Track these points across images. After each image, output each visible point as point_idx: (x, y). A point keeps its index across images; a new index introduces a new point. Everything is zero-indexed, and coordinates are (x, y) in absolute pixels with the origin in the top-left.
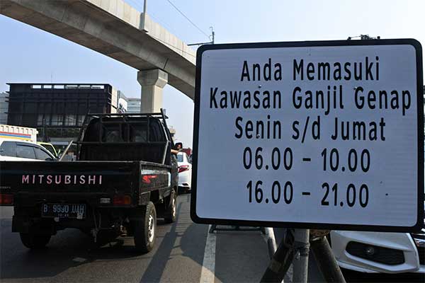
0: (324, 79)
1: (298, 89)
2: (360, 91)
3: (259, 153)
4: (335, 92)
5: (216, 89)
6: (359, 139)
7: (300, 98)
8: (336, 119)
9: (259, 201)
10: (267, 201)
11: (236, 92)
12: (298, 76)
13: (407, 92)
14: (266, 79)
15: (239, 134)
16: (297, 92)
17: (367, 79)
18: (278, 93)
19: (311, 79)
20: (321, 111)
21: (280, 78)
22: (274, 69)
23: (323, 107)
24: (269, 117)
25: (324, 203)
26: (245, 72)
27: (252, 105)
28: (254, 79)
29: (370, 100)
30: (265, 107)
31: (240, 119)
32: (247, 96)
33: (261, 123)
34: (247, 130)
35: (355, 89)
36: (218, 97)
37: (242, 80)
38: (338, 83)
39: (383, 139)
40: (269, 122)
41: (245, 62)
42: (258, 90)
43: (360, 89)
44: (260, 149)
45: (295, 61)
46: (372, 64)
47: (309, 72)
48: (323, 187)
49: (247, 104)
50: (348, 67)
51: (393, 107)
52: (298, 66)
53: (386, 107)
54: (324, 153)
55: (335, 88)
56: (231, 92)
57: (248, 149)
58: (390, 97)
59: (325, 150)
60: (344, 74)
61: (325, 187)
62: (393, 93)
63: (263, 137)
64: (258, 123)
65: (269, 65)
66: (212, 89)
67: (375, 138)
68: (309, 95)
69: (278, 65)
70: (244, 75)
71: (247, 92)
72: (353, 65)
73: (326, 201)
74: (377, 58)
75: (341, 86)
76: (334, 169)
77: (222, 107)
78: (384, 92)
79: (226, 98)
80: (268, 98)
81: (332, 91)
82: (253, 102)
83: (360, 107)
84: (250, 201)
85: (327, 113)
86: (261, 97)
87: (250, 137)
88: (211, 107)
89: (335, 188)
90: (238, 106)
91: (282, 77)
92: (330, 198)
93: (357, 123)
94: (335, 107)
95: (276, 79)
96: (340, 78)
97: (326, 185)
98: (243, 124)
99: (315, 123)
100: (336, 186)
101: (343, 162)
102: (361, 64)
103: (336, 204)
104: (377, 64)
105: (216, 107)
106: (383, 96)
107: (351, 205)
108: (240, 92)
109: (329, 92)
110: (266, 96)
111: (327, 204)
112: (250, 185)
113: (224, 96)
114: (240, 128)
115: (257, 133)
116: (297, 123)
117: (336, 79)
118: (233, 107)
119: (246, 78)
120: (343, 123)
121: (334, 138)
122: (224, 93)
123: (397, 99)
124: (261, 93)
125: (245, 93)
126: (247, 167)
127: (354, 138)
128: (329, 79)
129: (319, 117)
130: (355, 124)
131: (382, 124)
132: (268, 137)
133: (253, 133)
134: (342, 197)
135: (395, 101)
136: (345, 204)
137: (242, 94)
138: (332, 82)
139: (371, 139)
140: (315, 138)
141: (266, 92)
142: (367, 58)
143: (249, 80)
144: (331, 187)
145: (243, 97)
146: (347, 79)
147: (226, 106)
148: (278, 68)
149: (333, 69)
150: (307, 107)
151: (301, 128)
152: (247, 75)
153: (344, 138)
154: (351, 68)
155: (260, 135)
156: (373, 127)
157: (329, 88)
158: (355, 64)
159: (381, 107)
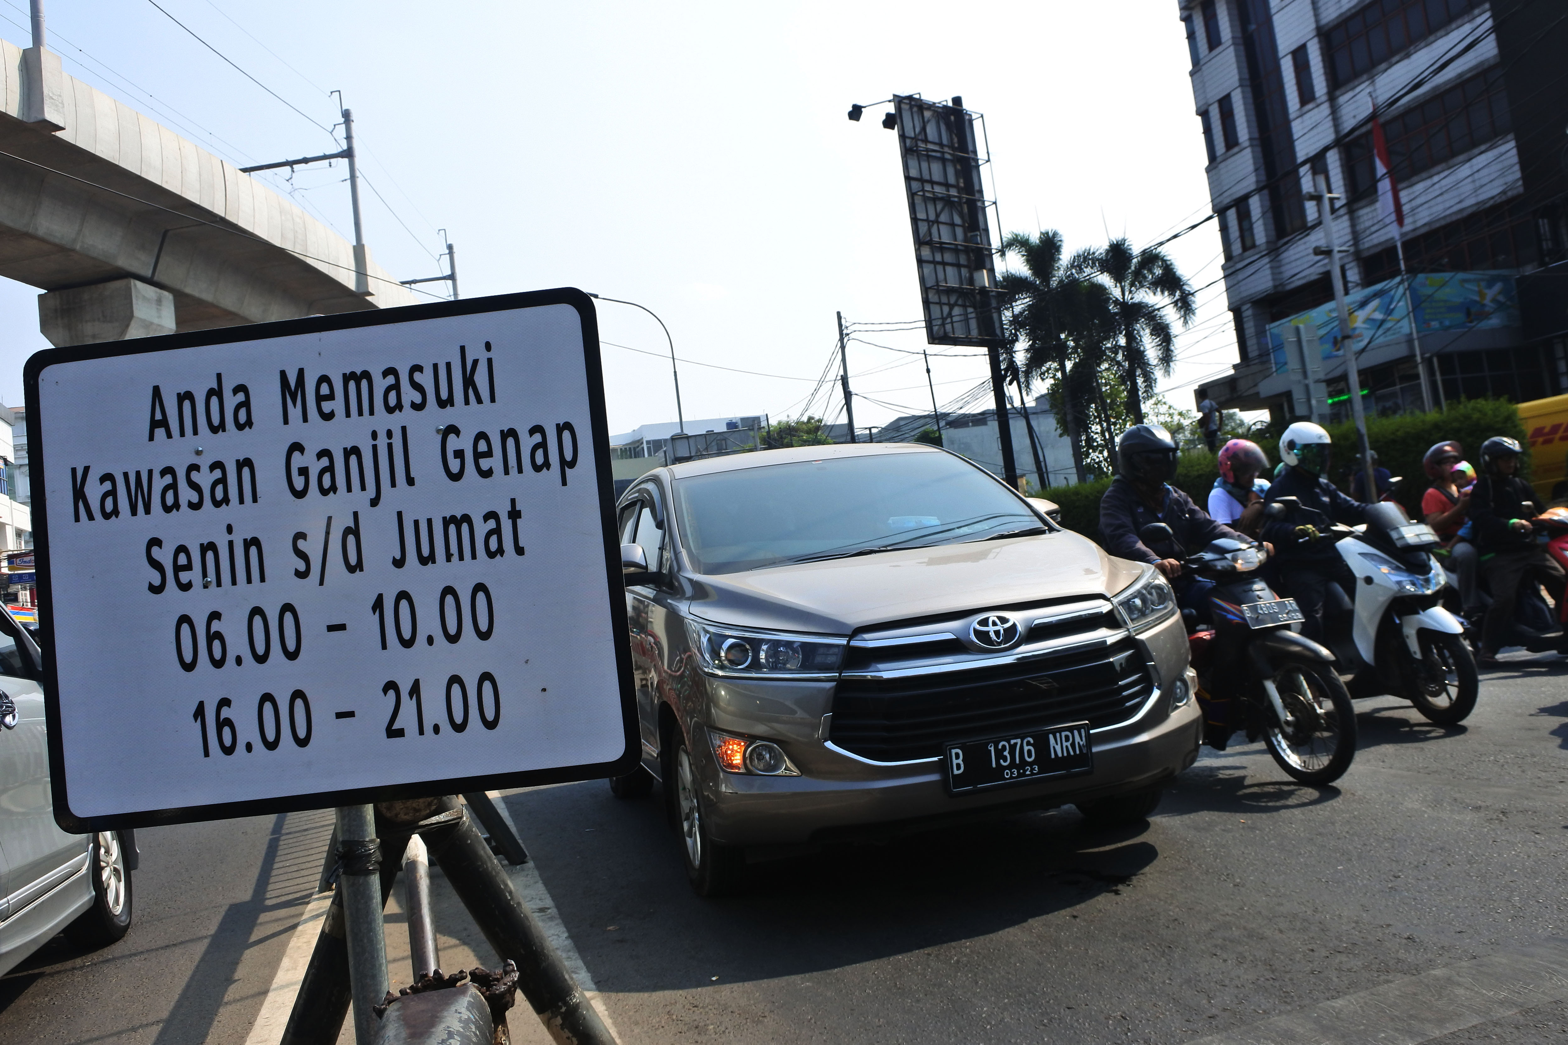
0: (360, 413)
1: (297, 447)
2: (452, 437)
3: (216, 626)
4: (390, 446)
5: (87, 469)
6: (461, 558)
7: (304, 471)
8: (400, 514)
9: (228, 751)
10: (249, 747)
11: (138, 474)
12: (295, 413)
13: (568, 426)
14: (214, 430)
15: (157, 582)
16: (296, 455)
17: (467, 402)
18: (247, 463)
19: (328, 417)
20: (360, 499)
21: (249, 423)
22: (231, 401)
23: (363, 488)
24: (230, 529)
25: (393, 733)
26: (158, 416)
27: (183, 502)
28: (182, 434)
29: (478, 456)
30: (217, 504)
31: (155, 542)
32: (168, 479)
33: (211, 546)
34: (177, 569)
35: (438, 431)
36: (94, 491)
37: (151, 438)
38: (395, 421)
39: (520, 551)
40: (231, 543)
41: (156, 391)
42: (195, 460)
43: (453, 430)
44: (215, 616)
45: (283, 374)
46: (475, 362)
47: (320, 398)
48: (385, 690)
49: (170, 500)
50: (417, 376)
51: (537, 468)
52: (293, 388)
53: (520, 471)
54: (378, 605)
55: (389, 434)
56: (126, 475)
57: (185, 619)
58: (528, 442)
59: (380, 597)
60: (410, 395)
61: (391, 693)
62: (533, 431)
63: (219, 584)
64: (205, 548)
65: (216, 392)
66: (74, 471)
67: (500, 551)
68: (325, 462)
69: (241, 388)
70: (154, 424)
71: (168, 471)
72: (429, 372)
73: (396, 726)
74: (488, 347)
75: (404, 429)
76: (407, 644)
77: (106, 516)
78: (512, 433)
79: (113, 493)
80: (223, 481)
81: (382, 442)
82: (187, 494)
83: (455, 477)
84: (207, 754)
85: (375, 502)
86: (205, 479)
87: (185, 587)
88: (77, 519)
89: (415, 690)
90: (148, 511)
91: (254, 418)
92: (407, 719)
93: (453, 520)
94: (393, 485)
95: (240, 427)
96: (399, 406)
97: (391, 686)
98: (163, 554)
99: (347, 531)
100: (416, 683)
101: (428, 623)
102: (448, 365)
103: (421, 732)
104: (490, 361)
105: (91, 517)
106: (510, 442)
107: (460, 728)
108: (150, 472)
109: (375, 447)
110: (218, 474)
111: (400, 733)
112: (199, 713)
113: (108, 486)
114: (156, 565)
115: (205, 575)
116: (300, 536)
117: (390, 410)
118: (134, 512)
119: (160, 432)
120: (416, 523)
121: (399, 563)
122: (108, 477)
123: (543, 445)
124: (205, 469)
125: (163, 473)
126: (189, 667)
127: (449, 557)
128: (372, 413)
129: (356, 514)
130: (446, 522)
131: (515, 515)
132: (234, 582)
133: (194, 576)
134: (435, 711)
135: (540, 453)
136: (445, 727)
137: (156, 475)
138: (382, 421)
139: (491, 555)
140: (351, 569)
141: (217, 465)
142: (463, 349)
143: (169, 436)
144: (405, 690)
145: (159, 483)
146: (418, 407)
147: (116, 512)
148: (241, 397)
149: (381, 384)
150: (324, 492)
151: (312, 547)
152: (164, 423)
153: (424, 561)
154: (425, 379)
155: (211, 577)
156: (492, 524)
157: (374, 435)
158: (435, 366)
159: (507, 472)
